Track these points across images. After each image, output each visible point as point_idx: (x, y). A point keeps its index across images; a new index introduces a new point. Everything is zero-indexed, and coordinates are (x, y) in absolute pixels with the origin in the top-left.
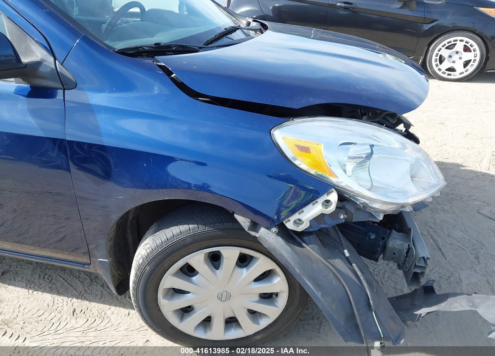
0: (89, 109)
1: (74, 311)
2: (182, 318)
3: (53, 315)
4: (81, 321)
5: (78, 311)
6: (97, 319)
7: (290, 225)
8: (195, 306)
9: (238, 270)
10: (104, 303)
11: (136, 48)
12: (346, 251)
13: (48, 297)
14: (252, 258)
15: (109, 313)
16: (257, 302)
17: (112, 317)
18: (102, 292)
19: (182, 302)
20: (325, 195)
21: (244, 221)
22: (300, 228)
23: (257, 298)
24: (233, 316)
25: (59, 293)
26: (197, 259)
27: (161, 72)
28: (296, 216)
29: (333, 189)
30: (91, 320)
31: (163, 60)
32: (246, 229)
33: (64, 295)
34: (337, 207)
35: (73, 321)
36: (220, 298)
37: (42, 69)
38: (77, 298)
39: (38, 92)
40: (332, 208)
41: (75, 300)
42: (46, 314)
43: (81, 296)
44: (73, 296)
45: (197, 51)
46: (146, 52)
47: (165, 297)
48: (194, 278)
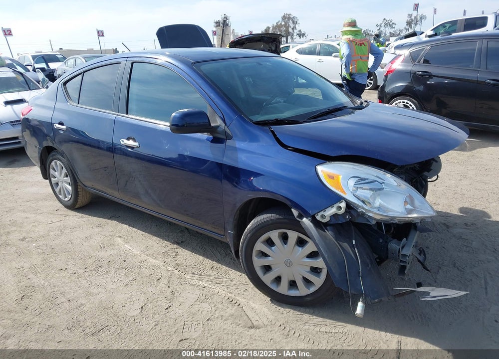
0: (235, 149)
1: (213, 267)
2: (265, 273)
3: (201, 266)
4: (215, 273)
5: (214, 268)
6: (223, 273)
7: (318, 218)
8: (272, 266)
9: (297, 248)
10: (229, 267)
11: (264, 121)
12: (354, 241)
13: (201, 258)
14: (306, 242)
15: (230, 272)
16: (308, 272)
17: (231, 275)
18: (230, 262)
19: (265, 262)
20: (338, 203)
21: (295, 213)
22: (324, 221)
23: (308, 269)
24: (294, 279)
25: (207, 258)
26: (274, 235)
27: (271, 134)
28: (322, 213)
29: (343, 200)
30: (220, 273)
31: (274, 128)
32: (296, 217)
33: (210, 259)
34: (346, 211)
35: (211, 272)
36: (286, 263)
37: (219, 129)
38: (216, 262)
39: (216, 140)
40: (342, 211)
41: (214, 262)
42: (198, 265)
43: (218, 261)
44: (214, 260)
45: (302, 123)
46: (270, 123)
47: (256, 256)
48: (273, 248)
